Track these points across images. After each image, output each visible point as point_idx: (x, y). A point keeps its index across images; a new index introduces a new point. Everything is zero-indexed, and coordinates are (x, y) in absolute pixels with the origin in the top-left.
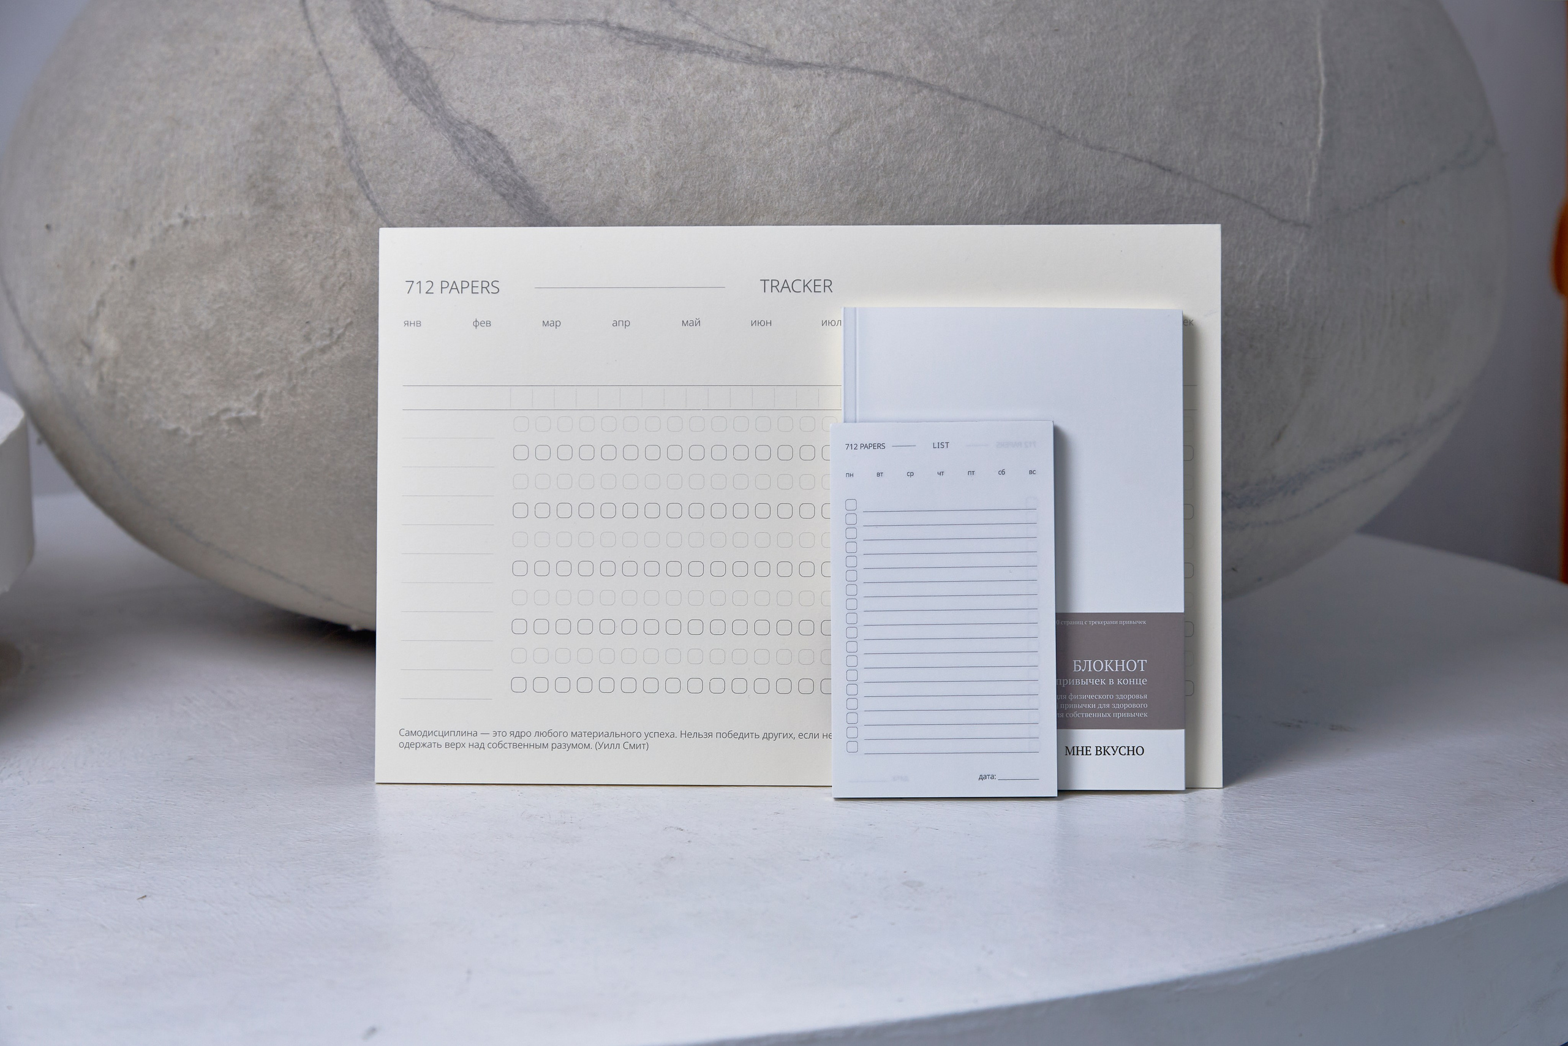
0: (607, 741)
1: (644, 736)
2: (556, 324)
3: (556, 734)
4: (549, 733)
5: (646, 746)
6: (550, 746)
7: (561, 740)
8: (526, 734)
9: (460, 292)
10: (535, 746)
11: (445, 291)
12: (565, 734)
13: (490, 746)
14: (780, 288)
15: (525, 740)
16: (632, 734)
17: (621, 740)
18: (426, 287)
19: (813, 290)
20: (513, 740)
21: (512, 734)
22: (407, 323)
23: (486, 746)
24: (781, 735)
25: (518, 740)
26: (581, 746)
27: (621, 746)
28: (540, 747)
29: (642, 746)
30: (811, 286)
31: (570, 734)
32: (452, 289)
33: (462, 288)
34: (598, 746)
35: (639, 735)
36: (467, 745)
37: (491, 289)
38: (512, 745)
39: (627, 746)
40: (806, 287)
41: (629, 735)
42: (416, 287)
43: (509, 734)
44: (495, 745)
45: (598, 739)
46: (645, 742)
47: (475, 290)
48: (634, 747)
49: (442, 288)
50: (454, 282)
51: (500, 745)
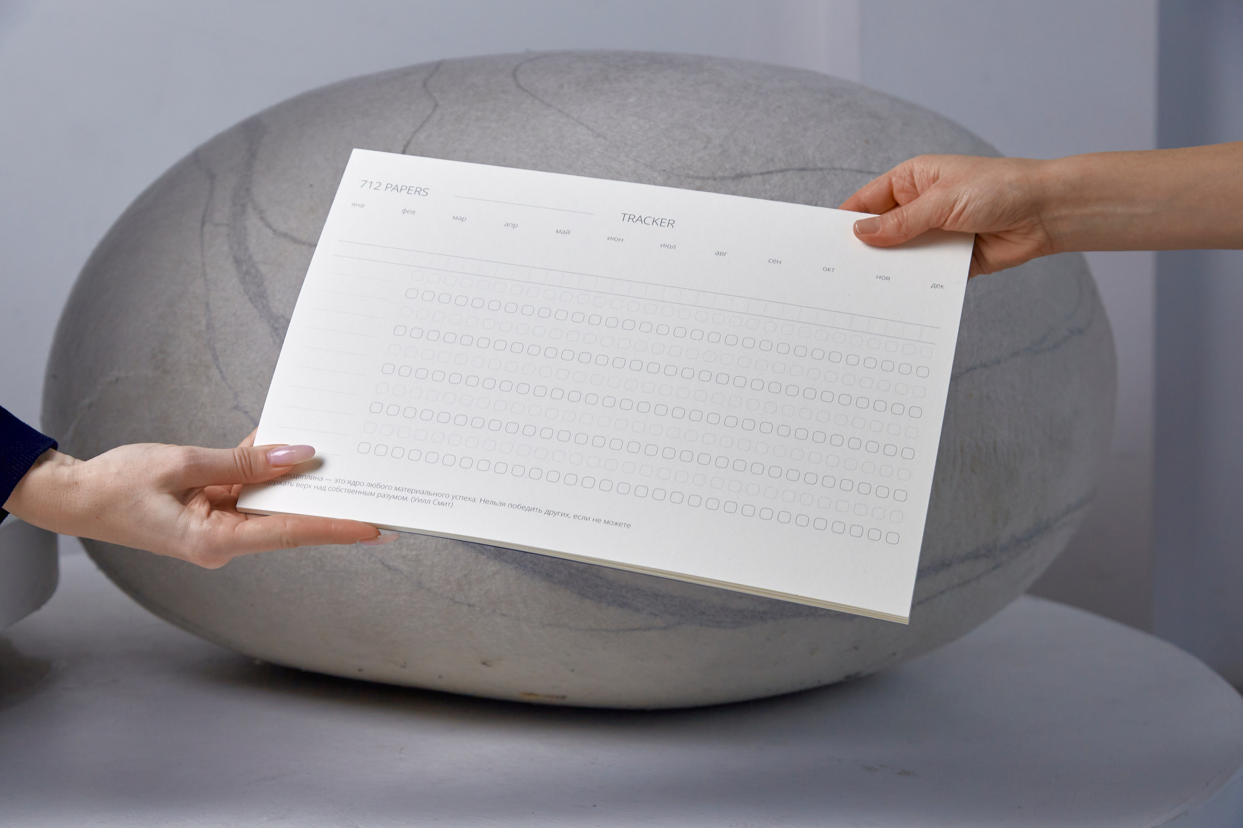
0: (421, 497)
1: (451, 497)
2: (462, 219)
3: (383, 487)
4: (378, 486)
5: (451, 505)
6: (376, 495)
7: (386, 491)
8: (360, 484)
9: (399, 190)
10: (365, 493)
11: (389, 190)
12: (390, 488)
13: (330, 489)
14: (635, 220)
15: (358, 488)
16: (442, 495)
17: (432, 498)
18: (374, 185)
19: (659, 224)
20: (349, 487)
21: (349, 482)
22: (354, 205)
23: (327, 489)
24: (560, 514)
25: (352, 488)
26: (400, 498)
27: (432, 502)
28: (368, 494)
29: (448, 504)
30: (659, 222)
31: (394, 488)
32: (393, 189)
33: (401, 189)
34: (413, 500)
35: (447, 496)
36: (312, 487)
37: (422, 193)
38: (347, 491)
39: (436, 502)
40: (654, 223)
41: (440, 495)
42: (368, 184)
43: (346, 482)
44: (334, 489)
45: (414, 495)
46: (451, 502)
47: (410, 192)
48: (442, 504)
49: (387, 187)
50: (397, 185)
51: (338, 489)
